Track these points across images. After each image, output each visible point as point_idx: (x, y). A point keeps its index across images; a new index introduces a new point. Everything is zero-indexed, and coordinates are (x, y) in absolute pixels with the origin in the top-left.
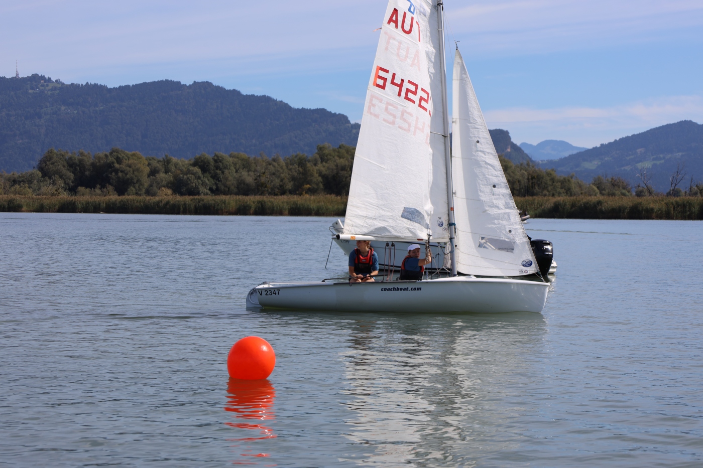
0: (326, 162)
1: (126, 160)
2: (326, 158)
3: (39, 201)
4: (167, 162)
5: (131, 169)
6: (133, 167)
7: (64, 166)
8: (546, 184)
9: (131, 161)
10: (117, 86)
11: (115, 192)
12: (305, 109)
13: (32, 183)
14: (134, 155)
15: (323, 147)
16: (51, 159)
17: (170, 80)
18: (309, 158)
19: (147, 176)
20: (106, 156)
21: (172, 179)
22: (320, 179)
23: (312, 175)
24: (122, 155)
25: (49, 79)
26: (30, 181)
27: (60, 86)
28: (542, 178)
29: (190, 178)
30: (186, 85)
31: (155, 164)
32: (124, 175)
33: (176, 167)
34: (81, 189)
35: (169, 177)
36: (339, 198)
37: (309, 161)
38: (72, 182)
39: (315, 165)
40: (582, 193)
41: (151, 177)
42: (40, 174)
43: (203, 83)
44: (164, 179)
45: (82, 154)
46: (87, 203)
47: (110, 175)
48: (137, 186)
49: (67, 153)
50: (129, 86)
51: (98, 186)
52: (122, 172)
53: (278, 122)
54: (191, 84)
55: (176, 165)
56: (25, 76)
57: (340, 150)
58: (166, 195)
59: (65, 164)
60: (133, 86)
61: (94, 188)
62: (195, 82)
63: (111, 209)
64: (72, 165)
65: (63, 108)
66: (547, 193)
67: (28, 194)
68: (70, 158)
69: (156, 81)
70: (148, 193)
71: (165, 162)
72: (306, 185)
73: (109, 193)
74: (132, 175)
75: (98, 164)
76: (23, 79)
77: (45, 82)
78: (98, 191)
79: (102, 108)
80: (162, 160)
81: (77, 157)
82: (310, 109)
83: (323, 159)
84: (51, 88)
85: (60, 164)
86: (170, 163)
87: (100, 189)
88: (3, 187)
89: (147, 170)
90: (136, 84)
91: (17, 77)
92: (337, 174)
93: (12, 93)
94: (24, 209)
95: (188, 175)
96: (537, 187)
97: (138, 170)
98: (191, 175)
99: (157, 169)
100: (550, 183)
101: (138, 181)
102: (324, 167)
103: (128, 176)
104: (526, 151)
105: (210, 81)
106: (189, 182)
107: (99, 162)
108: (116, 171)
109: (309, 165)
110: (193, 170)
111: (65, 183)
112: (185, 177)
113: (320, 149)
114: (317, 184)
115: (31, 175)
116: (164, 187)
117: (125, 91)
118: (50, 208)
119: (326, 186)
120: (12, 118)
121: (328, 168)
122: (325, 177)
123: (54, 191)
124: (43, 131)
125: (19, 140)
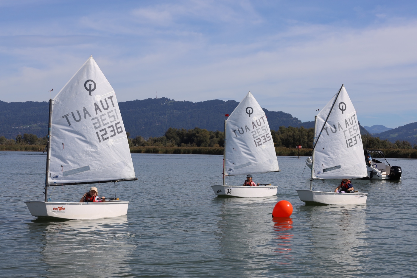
0: (283, 134)
2: (283, 132)
3: (166, 149)
4: (217, 133)
5: (203, 136)
7: (176, 135)
8: (375, 143)
9: (203, 133)
10: (197, 102)
11: (196, 146)
12: (274, 111)
13: (162, 141)
14: (204, 130)
16: (170, 131)
18: (276, 132)
19: (209, 139)
20: (193, 131)
21: (219, 140)
22: (280, 140)
23: (277, 139)
24: (199, 130)
25: (169, 99)
27: (174, 102)
28: (374, 141)
30: (225, 101)
31: (212, 134)
32: (200, 138)
34: (183, 144)
35: (219, 139)
36: (288, 148)
37: (276, 133)
38: (179, 141)
39: (278, 135)
40: (390, 148)
41: (211, 139)
42: (166, 138)
43: (232, 101)
44: (216, 140)
45: (183, 130)
46: (185, 150)
47: (194, 138)
48: (205, 143)
49: (177, 129)
51: (190, 143)
55: (220, 134)
57: (289, 129)
58: (217, 147)
60: (203, 102)
61: (188, 144)
62: (228, 100)
63: (195, 152)
64: (178, 134)
65: (175, 111)
67: (161, 146)
68: (178, 132)
70: (209, 145)
73: (194, 146)
74: (203, 138)
76: (159, 99)
77: (167, 100)
78: (189, 145)
79: (190, 111)
80: (215, 132)
81: (181, 131)
84: (170, 103)
85: (174, 134)
87: (190, 144)
88: (151, 143)
89: (209, 136)
91: (156, 98)
92: (288, 138)
93: (154, 105)
94: (160, 152)
96: (371, 145)
97: (205, 136)
99: (213, 136)
101: (206, 141)
103: (201, 139)
104: (367, 130)
105: (235, 100)
107: (190, 133)
108: (197, 137)
109: (276, 135)
111: (176, 142)
113: (281, 128)
114: (279, 143)
115: (162, 138)
116: (216, 143)
117: (200, 104)
118: (170, 152)
119: (283, 144)
120: (154, 115)
121: (284, 136)
122: (282, 140)
123: (172, 145)
124: (167, 120)
125: (157, 124)
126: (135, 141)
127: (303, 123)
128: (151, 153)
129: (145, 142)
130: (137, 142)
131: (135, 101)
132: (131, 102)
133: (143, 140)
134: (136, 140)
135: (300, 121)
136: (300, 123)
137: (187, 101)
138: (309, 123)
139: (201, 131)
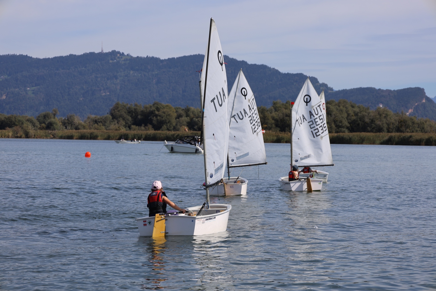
0: (277, 112)
1: (162, 109)
2: (277, 109)
3: (107, 133)
4: (187, 111)
5: (165, 115)
6: (166, 113)
7: (125, 113)
8: (409, 125)
9: (165, 110)
11: (153, 129)
13: (106, 123)
14: (167, 106)
15: (276, 103)
16: (118, 108)
17: (201, 54)
18: (268, 109)
19: (175, 119)
20: (151, 106)
22: (273, 121)
23: (268, 119)
24: (160, 106)
25: (123, 53)
26: (105, 121)
27: (130, 58)
29: (200, 120)
31: (180, 111)
32: (161, 118)
33: (193, 113)
34: (133, 126)
35: (188, 119)
37: (267, 111)
38: (130, 122)
39: (271, 113)
41: (177, 120)
42: (111, 117)
44: (184, 121)
45: (136, 105)
46: (135, 135)
47: (152, 118)
48: (168, 124)
49: (127, 104)
50: (174, 58)
51: (143, 125)
52: (159, 116)
53: (271, 82)
55: (193, 112)
57: (286, 104)
58: (185, 130)
59: (126, 111)
60: (177, 58)
61: (141, 126)
64: (130, 112)
65: (132, 72)
66: (409, 131)
67: (101, 130)
68: (129, 108)
69: (192, 55)
70: (175, 129)
72: (265, 125)
73: (149, 129)
74: (165, 118)
75: (145, 111)
77: (120, 55)
78: (143, 128)
79: (157, 72)
80: (184, 109)
81: (133, 107)
82: (293, 74)
83: (276, 109)
84: (124, 59)
85: (123, 111)
86: (189, 111)
87: (144, 126)
88: (88, 125)
89: (175, 115)
90: (179, 57)
91: (102, 52)
92: (283, 118)
93: (99, 63)
94: (99, 138)
95: (198, 119)
97: (169, 115)
98: (200, 119)
99: (181, 114)
100: (410, 124)
101: (169, 122)
102: (276, 114)
103: (163, 119)
106: (199, 123)
107: (146, 110)
108: (156, 116)
109: (266, 113)
111: (126, 123)
112: (197, 120)
113: (275, 104)
114: (272, 125)
115: (105, 118)
116: (184, 125)
117: (172, 61)
118: (114, 137)
119: (277, 126)
120: (99, 79)
121: (278, 115)
122: (276, 120)
123: (117, 128)
124: (118, 87)
125: (103, 93)
126: (66, 121)
127: (337, 92)
128: (87, 139)
129: (80, 124)
130: (69, 124)
131: (67, 56)
132: (61, 58)
133: (78, 120)
134: (68, 119)
135: (332, 89)
136: (330, 91)
137: (151, 56)
138: (344, 92)
139: (163, 106)
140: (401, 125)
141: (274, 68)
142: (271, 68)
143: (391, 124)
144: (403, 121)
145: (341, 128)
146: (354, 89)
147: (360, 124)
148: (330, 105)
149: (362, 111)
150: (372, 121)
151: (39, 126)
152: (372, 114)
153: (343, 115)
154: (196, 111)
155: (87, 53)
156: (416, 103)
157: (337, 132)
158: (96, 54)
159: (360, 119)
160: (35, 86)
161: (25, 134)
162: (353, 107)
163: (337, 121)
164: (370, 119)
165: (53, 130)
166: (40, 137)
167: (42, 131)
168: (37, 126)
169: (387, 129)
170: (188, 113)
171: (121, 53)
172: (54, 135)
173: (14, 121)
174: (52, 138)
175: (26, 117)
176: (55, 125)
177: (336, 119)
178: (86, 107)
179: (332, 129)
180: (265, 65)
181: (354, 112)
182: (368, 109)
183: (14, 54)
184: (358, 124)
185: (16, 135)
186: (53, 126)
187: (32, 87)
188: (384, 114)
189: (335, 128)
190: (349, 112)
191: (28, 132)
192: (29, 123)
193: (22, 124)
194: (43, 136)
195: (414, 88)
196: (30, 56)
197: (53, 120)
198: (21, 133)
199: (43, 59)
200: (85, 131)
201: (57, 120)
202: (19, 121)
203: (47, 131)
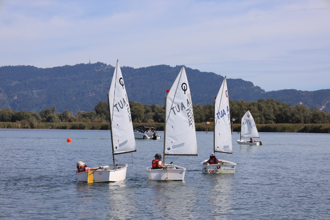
1: (134, 106)
3: (93, 125)
4: (153, 107)
6: (137, 109)
7: (106, 109)
8: (320, 118)
9: (136, 107)
10: (138, 68)
12: (231, 79)
13: (92, 117)
14: (138, 104)
16: (100, 105)
17: (164, 64)
19: (144, 113)
24: (133, 104)
25: (106, 64)
27: (111, 68)
29: (162, 115)
30: (172, 67)
31: (148, 108)
32: (133, 113)
33: (157, 109)
35: (153, 114)
41: (146, 114)
42: (96, 113)
44: (151, 115)
52: (132, 111)
53: (218, 86)
54: (175, 67)
55: (157, 108)
56: (94, 63)
58: (151, 122)
59: (107, 107)
60: (146, 67)
62: (177, 66)
66: (321, 122)
67: (88, 122)
69: (158, 65)
70: (144, 121)
71: (152, 107)
74: (137, 113)
76: (93, 64)
77: (103, 66)
79: (131, 79)
80: (151, 106)
82: (234, 79)
84: (106, 69)
85: (104, 108)
86: (155, 107)
88: (78, 119)
89: (144, 110)
90: (148, 67)
91: (90, 64)
93: (87, 71)
94: (86, 128)
95: (161, 113)
97: (139, 111)
98: (162, 113)
99: (149, 110)
100: (322, 117)
101: (140, 115)
103: (135, 114)
106: (162, 116)
110: (164, 111)
111: (107, 117)
112: (160, 114)
115: (91, 113)
116: (151, 118)
117: (142, 70)
118: (97, 128)
120: (87, 84)
123: (100, 120)
124: (102, 90)
125: (91, 94)
126: (62, 116)
127: (267, 92)
128: (77, 129)
129: (72, 118)
130: (64, 117)
131: (64, 66)
132: (59, 68)
133: (70, 115)
134: (63, 114)
135: (263, 91)
137: (127, 66)
138: (273, 93)
139: (135, 104)
140: (314, 117)
141: (220, 75)
142: (218, 75)
143: (307, 117)
144: (316, 115)
145: (269, 120)
146: (280, 90)
147: (284, 117)
148: (261, 103)
149: (285, 108)
150: (293, 115)
151: (41, 119)
152: (293, 110)
153: (270, 110)
154: (160, 108)
155: (78, 64)
156: (328, 101)
157: (266, 123)
158: (85, 64)
159: (283, 113)
160: (39, 89)
161: (30, 126)
162: (278, 104)
163: (266, 115)
164: (291, 113)
165: (51, 122)
166: (42, 128)
167: (43, 123)
168: (40, 120)
169: (304, 121)
170: (154, 109)
171: (104, 64)
172: (53, 126)
173: (22, 115)
174: (51, 128)
175: (32, 112)
176: (53, 119)
177: (265, 113)
178: (77, 105)
179: (262, 121)
180: (213, 73)
181: (279, 108)
182: (290, 105)
183: (24, 65)
184: (282, 117)
185: (24, 126)
186: (52, 119)
187: (37, 90)
188: (302, 110)
189: (265, 120)
190: (275, 108)
191: (33, 124)
192: (34, 117)
193: (29, 118)
194: (44, 127)
195: (326, 90)
196: (36, 67)
197: (52, 115)
198: (27, 125)
199: (46, 69)
200: (75, 123)
201: (55, 115)
202: (27, 115)
203: (47, 123)
